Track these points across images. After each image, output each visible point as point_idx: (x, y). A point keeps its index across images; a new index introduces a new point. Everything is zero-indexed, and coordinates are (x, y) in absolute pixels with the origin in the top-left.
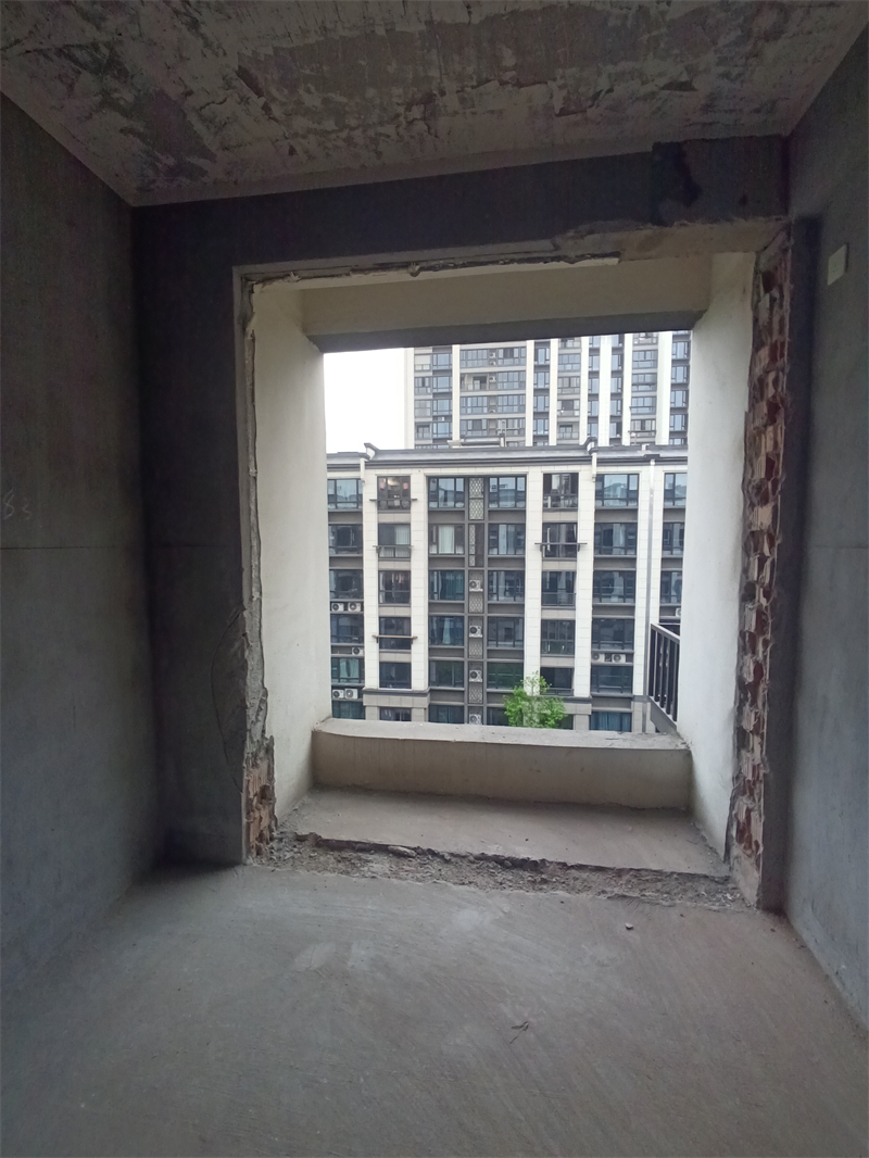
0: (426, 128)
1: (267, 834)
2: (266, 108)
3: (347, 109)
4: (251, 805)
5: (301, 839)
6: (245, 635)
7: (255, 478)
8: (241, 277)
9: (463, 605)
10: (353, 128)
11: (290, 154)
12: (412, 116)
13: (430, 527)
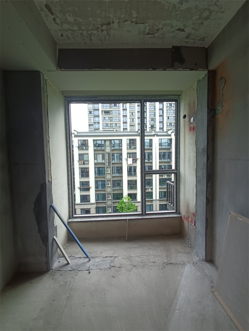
2: (54, 19)
8: (43, 75)
9: (105, 177)
10: (83, 30)
11: (62, 36)
12: (103, 28)
13: (94, 154)
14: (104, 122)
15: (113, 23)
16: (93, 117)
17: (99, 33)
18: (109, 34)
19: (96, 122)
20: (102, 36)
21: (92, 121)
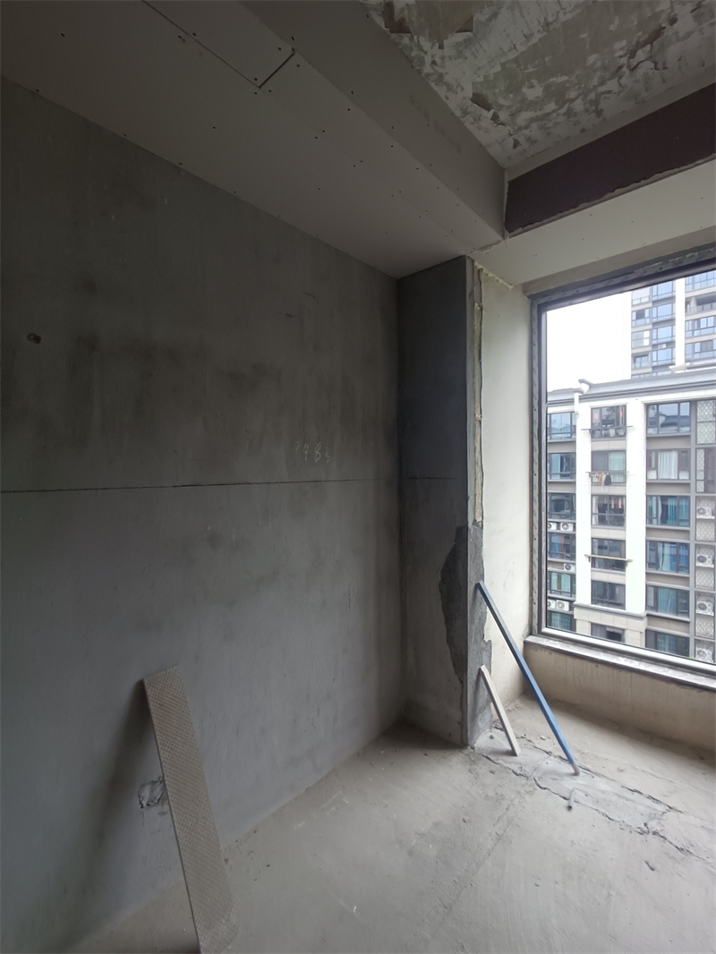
0: (652, 65)
2: (495, 118)
7: (480, 422)
8: (473, 261)
9: (688, 532)
10: (572, 100)
11: (515, 147)
12: (634, 62)
13: (649, 452)
14: (693, 336)
15: (673, 21)
16: (651, 327)
17: (623, 81)
18: (660, 66)
19: (660, 341)
20: (637, 81)
21: (646, 342)
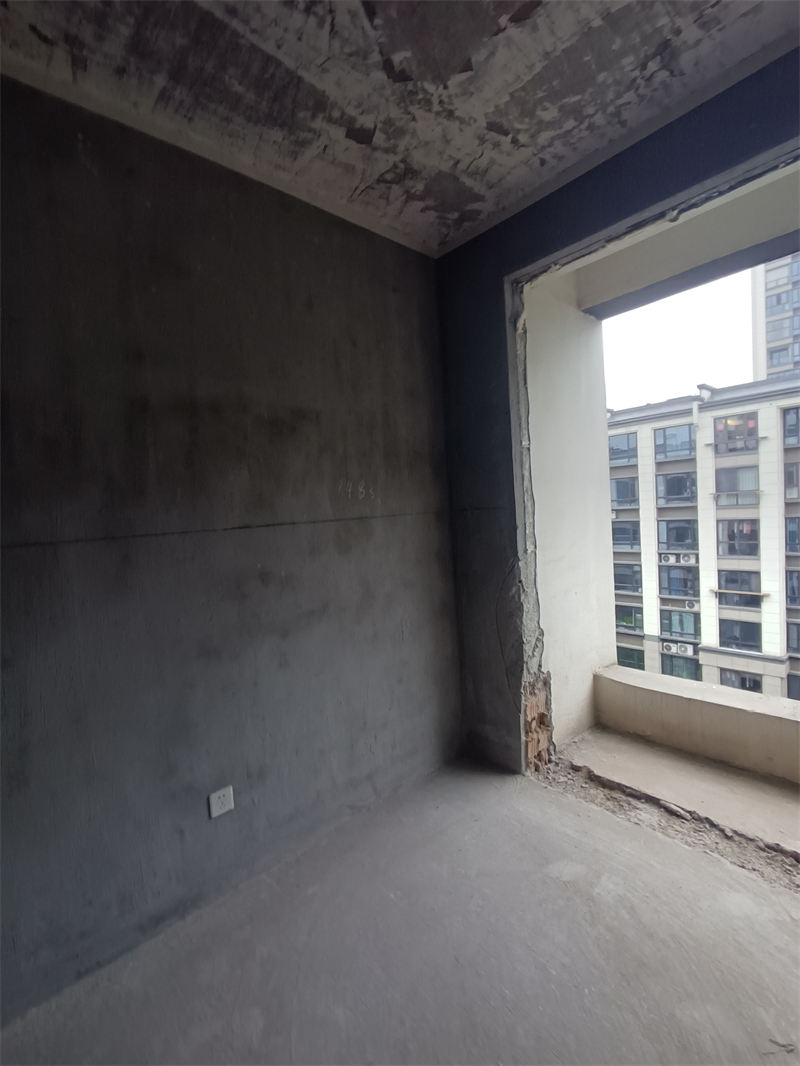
0: (668, 73)
1: (545, 755)
2: (515, 141)
3: (583, 103)
4: (530, 728)
5: (576, 769)
6: (520, 582)
7: (529, 449)
8: (512, 283)
11: (542, 165)
13: (787, 466)
15: (678, 32)
16: (791, 314)
17: (641, 91)
18: (676, 73)
